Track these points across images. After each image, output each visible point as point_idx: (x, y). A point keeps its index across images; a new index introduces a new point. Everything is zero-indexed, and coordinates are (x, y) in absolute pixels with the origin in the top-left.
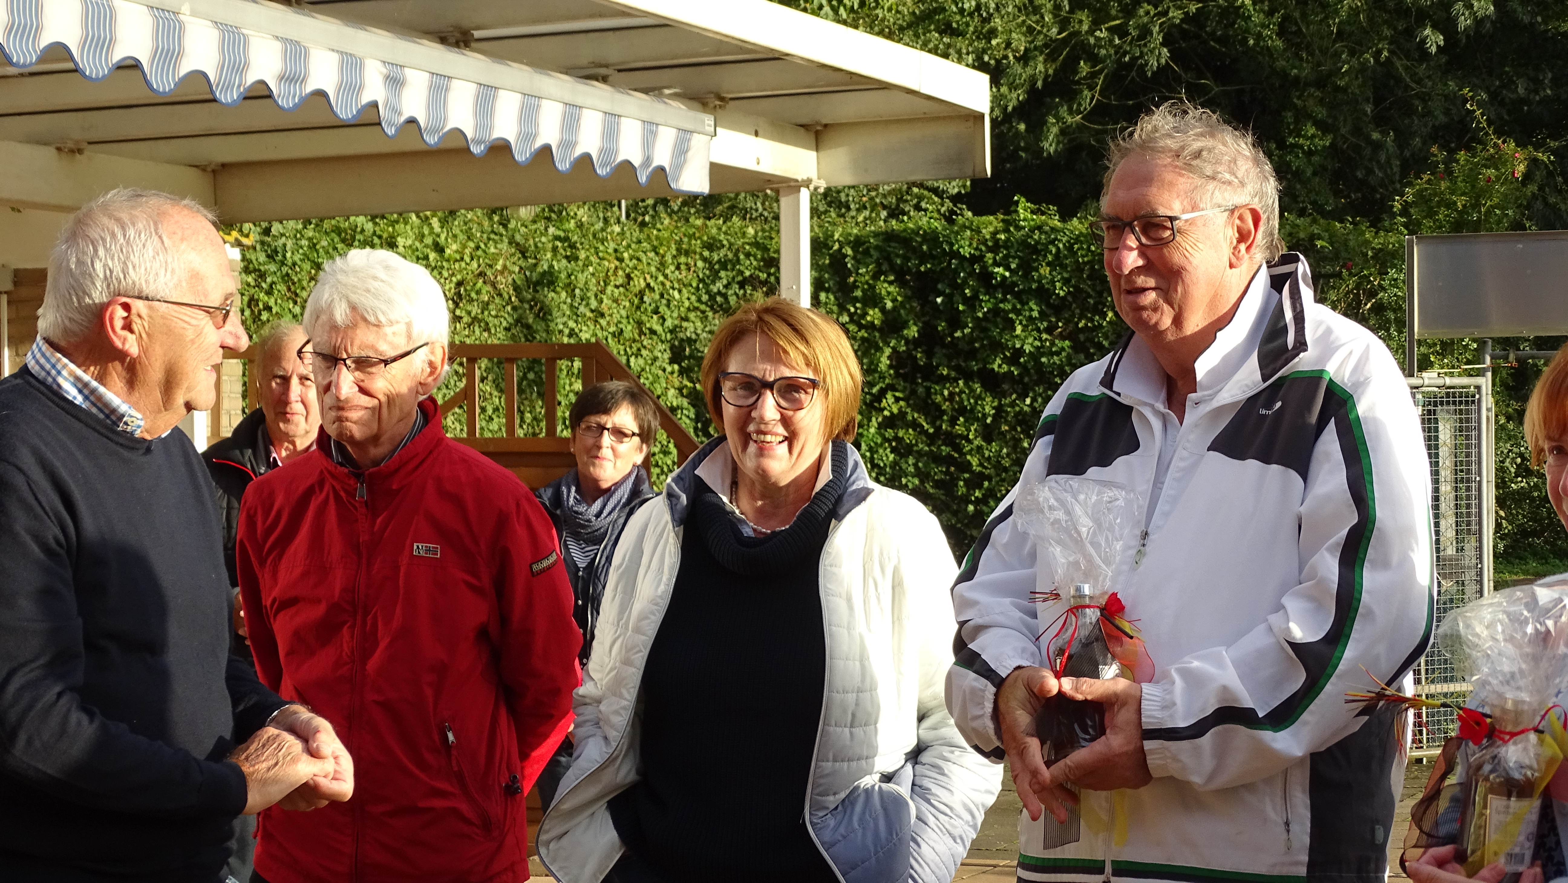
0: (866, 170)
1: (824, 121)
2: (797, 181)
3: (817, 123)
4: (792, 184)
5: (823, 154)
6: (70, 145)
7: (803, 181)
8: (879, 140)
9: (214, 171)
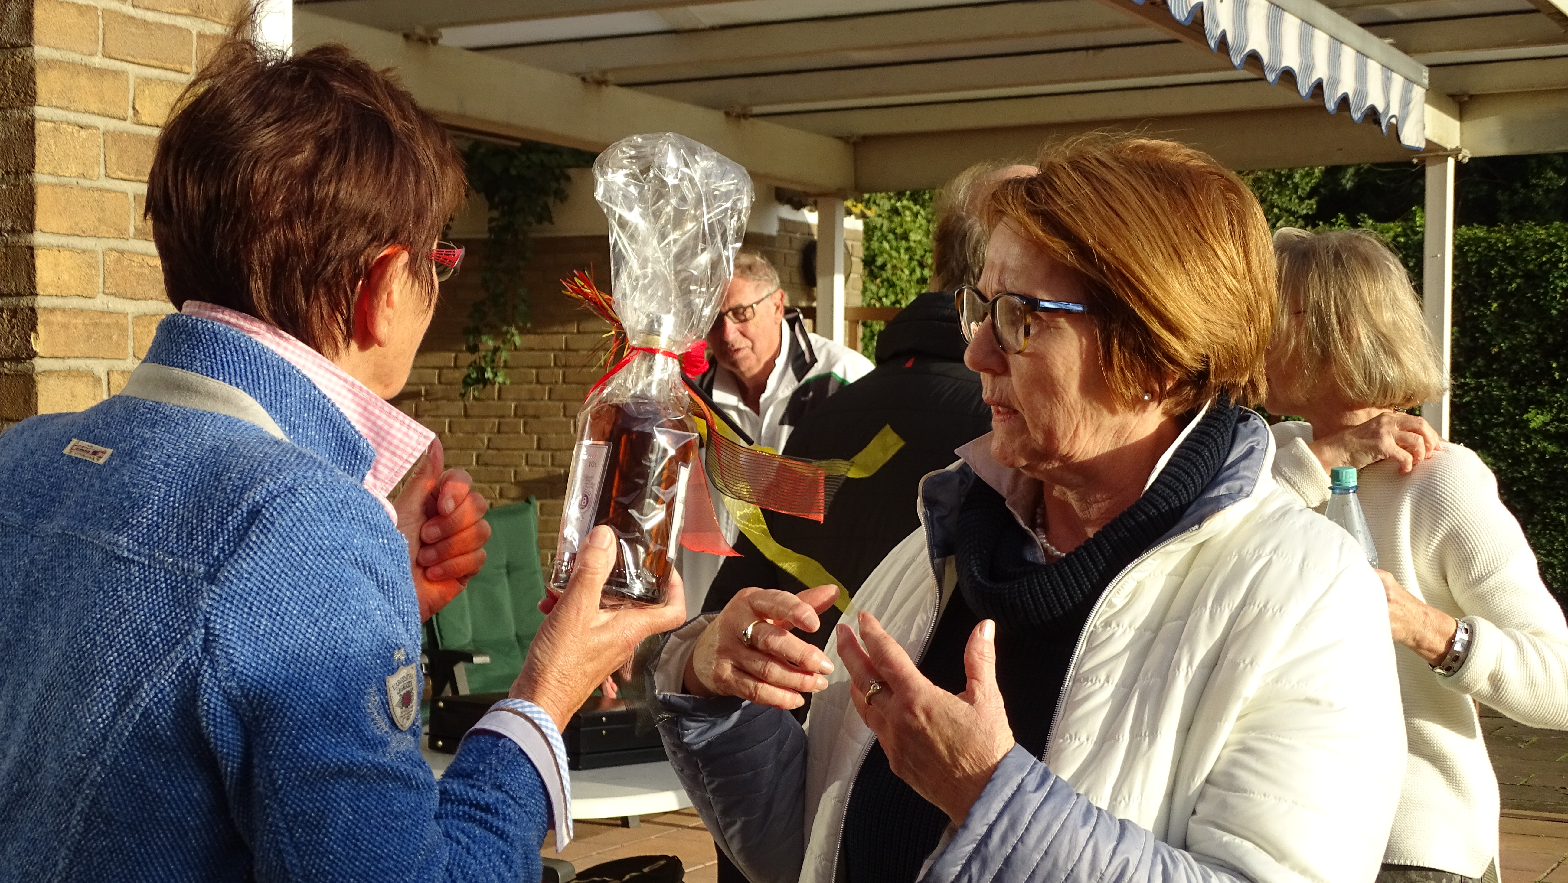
0: (1512, 141)
1: (1472, 92)
2: (1445, 149)
3: (1466, 94)
4: (1441, 153)
5: (1468, 124)
6: (738, 109)
7: (1452, 150)
8: (1526, 111)
9: (855, 144)
